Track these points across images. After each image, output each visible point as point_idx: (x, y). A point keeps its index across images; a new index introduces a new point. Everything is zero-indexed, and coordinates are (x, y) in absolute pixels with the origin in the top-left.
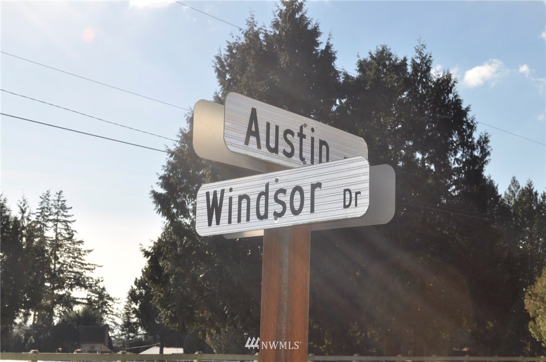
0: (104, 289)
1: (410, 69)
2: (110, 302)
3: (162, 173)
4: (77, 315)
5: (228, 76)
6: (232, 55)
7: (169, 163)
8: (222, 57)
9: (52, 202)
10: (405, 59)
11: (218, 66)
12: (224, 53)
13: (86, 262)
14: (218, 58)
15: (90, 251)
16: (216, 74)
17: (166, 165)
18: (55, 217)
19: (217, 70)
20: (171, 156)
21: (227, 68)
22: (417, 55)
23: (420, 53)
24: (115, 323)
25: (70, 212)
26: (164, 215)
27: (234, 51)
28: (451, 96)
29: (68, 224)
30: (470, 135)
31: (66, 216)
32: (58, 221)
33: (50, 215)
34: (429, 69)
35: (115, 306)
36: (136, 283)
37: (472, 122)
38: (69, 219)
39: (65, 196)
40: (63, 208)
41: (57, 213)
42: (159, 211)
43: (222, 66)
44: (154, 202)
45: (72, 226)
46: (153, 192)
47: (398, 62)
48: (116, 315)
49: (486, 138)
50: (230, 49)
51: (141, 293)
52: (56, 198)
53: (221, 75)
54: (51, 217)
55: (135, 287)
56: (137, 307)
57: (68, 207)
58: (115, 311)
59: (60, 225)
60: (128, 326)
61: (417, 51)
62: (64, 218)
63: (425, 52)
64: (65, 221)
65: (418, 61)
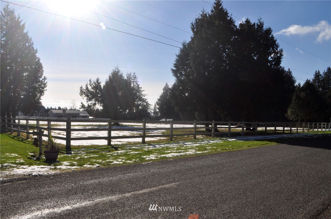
0: (147, 102)
1: (256, 27)
2: (150, 106)
3: (175, 63)
4: (141, 109)
5: (195, 30)
6: (197, 22)
7: (176, 59)
8: (193, 23)
9: (132, 76)
10: (255, 23)
11: (192, 26)
12: (194, 22)
13: (143, 94)
14: (192, 24)
15: (144, 91)
16: (191, 29)
17: (175, 60)
18: (133, 81)
19: (192, 28)
20: (177, 57)
21: (195, 27)
22: (259, 22)
23: (260, 21)
24: (151, 112)
25: (137, 79)
26: (175, 76)
27: (198, 21)
28: (271, 36)
29: (137, 83)
30: (277, 49)
31: (136, 80)
32: (134, 81)
33: (132, 80)
34: (263, 26)
35: (151, 107)
36: (158, 100)
37: (277, 44)
38: (137, 81)
39: (136, 74)
40: (135, 78)
41: (134, 79)
42: (174, 75)
43: (193, 26)
44: (172, 72)
45: (138, 83)
46: (172, 69)
47: (252, 24)
48: (151, 109)
49: (282, 50)
50: (196, 20)
51: (159, 103)
52: (133, 75)
53: (193, 29)
54: (132, 81)
55: (158, 101)
56: (158, 107)
57: (137, 77)
58: (151, 108)
59: (135, 83)
60: (155, 112)
61: (258, 20)
62: (136, 81)
63: (261, 21)
64: (136, 82)
65: (259, 24)
